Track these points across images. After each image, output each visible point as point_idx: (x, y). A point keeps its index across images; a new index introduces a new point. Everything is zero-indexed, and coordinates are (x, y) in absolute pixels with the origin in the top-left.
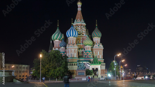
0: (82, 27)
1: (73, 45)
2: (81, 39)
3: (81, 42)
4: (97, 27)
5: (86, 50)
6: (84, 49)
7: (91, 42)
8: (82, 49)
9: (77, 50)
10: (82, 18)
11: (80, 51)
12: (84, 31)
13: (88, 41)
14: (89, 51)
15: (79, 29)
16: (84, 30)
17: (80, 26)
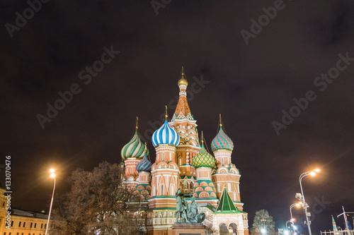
0: (189, 128)
1: (168, 163)
2: (188, 153)
3: (188, 161)
4: (221, 129)
5: (198, 179)
6: (195, 178)
7: (210, 160)
8: (189, 177)
9: (176, 176)
10: (189, 110)
11: (186, 181)
12: (193, 138)
13: (204, 156)
14: (208, 182)
15: (183, 132)
16: (193, 136)
17: (184, 127)
